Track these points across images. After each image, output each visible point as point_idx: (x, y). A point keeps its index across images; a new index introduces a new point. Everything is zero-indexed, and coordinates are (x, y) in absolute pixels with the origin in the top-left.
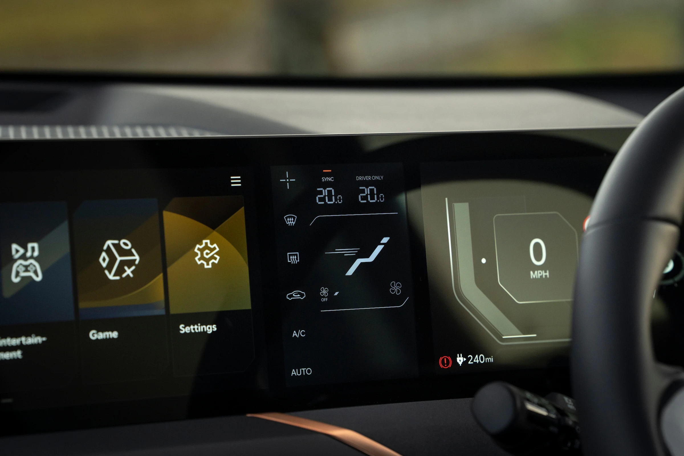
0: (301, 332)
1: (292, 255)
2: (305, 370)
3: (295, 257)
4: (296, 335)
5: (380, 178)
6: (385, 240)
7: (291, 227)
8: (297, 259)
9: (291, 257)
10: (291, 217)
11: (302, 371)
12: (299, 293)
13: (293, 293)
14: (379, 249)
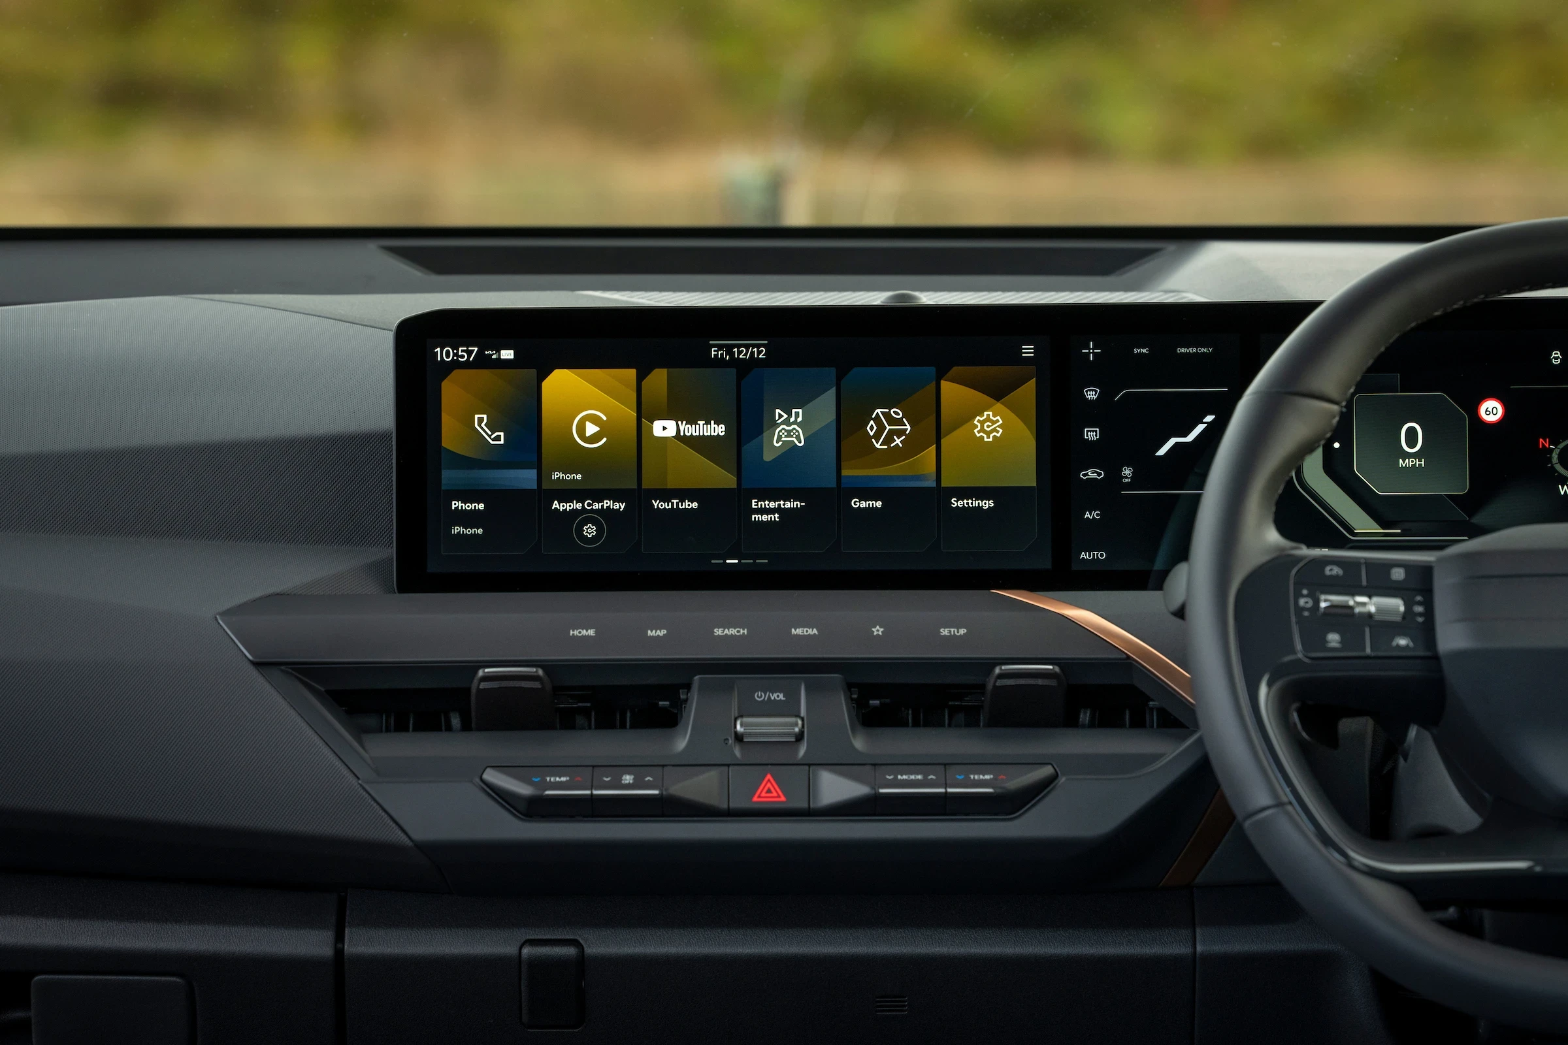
0: (1094, 513)
1: (1090, 431)
2: (1097, 554)
3: (1094, 433)
4: (1089, 516)
5: (1208, 350)
6: (1209, 418)
7: (1092, 401)
8: (1096, 436)
9: (1089, 433)
10: (1093, 390)
11: (1094, 554)
12: (1096, 472)
13: (1089, 472)
14: (1200, 428)
